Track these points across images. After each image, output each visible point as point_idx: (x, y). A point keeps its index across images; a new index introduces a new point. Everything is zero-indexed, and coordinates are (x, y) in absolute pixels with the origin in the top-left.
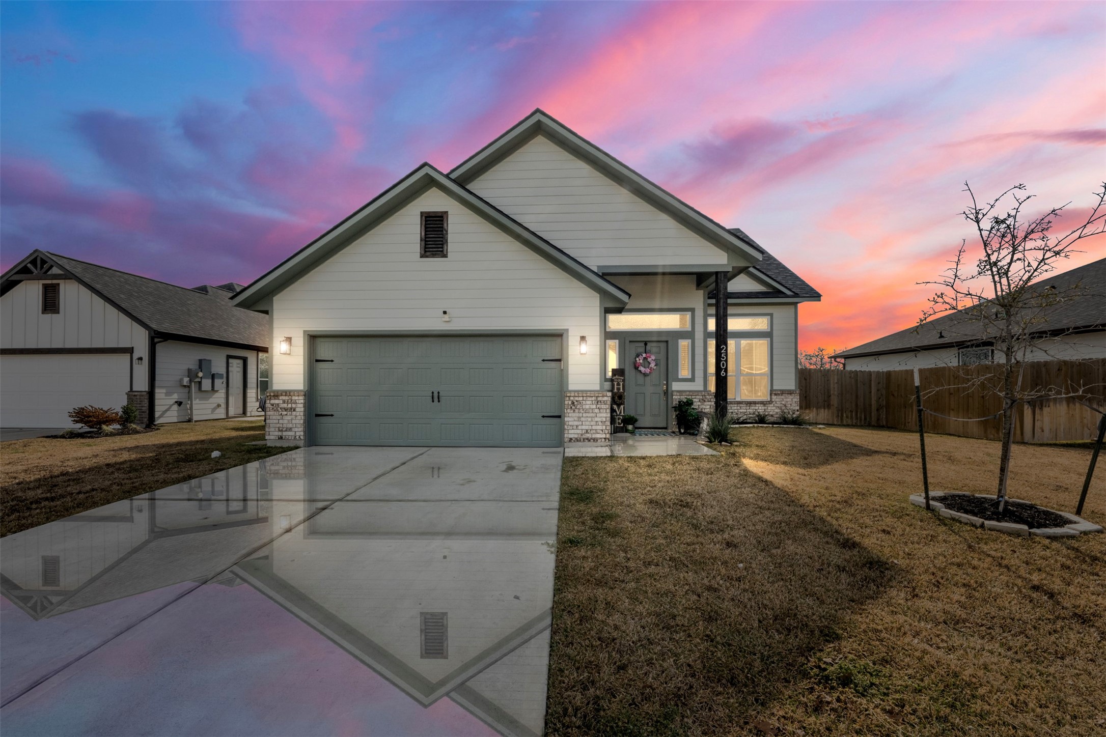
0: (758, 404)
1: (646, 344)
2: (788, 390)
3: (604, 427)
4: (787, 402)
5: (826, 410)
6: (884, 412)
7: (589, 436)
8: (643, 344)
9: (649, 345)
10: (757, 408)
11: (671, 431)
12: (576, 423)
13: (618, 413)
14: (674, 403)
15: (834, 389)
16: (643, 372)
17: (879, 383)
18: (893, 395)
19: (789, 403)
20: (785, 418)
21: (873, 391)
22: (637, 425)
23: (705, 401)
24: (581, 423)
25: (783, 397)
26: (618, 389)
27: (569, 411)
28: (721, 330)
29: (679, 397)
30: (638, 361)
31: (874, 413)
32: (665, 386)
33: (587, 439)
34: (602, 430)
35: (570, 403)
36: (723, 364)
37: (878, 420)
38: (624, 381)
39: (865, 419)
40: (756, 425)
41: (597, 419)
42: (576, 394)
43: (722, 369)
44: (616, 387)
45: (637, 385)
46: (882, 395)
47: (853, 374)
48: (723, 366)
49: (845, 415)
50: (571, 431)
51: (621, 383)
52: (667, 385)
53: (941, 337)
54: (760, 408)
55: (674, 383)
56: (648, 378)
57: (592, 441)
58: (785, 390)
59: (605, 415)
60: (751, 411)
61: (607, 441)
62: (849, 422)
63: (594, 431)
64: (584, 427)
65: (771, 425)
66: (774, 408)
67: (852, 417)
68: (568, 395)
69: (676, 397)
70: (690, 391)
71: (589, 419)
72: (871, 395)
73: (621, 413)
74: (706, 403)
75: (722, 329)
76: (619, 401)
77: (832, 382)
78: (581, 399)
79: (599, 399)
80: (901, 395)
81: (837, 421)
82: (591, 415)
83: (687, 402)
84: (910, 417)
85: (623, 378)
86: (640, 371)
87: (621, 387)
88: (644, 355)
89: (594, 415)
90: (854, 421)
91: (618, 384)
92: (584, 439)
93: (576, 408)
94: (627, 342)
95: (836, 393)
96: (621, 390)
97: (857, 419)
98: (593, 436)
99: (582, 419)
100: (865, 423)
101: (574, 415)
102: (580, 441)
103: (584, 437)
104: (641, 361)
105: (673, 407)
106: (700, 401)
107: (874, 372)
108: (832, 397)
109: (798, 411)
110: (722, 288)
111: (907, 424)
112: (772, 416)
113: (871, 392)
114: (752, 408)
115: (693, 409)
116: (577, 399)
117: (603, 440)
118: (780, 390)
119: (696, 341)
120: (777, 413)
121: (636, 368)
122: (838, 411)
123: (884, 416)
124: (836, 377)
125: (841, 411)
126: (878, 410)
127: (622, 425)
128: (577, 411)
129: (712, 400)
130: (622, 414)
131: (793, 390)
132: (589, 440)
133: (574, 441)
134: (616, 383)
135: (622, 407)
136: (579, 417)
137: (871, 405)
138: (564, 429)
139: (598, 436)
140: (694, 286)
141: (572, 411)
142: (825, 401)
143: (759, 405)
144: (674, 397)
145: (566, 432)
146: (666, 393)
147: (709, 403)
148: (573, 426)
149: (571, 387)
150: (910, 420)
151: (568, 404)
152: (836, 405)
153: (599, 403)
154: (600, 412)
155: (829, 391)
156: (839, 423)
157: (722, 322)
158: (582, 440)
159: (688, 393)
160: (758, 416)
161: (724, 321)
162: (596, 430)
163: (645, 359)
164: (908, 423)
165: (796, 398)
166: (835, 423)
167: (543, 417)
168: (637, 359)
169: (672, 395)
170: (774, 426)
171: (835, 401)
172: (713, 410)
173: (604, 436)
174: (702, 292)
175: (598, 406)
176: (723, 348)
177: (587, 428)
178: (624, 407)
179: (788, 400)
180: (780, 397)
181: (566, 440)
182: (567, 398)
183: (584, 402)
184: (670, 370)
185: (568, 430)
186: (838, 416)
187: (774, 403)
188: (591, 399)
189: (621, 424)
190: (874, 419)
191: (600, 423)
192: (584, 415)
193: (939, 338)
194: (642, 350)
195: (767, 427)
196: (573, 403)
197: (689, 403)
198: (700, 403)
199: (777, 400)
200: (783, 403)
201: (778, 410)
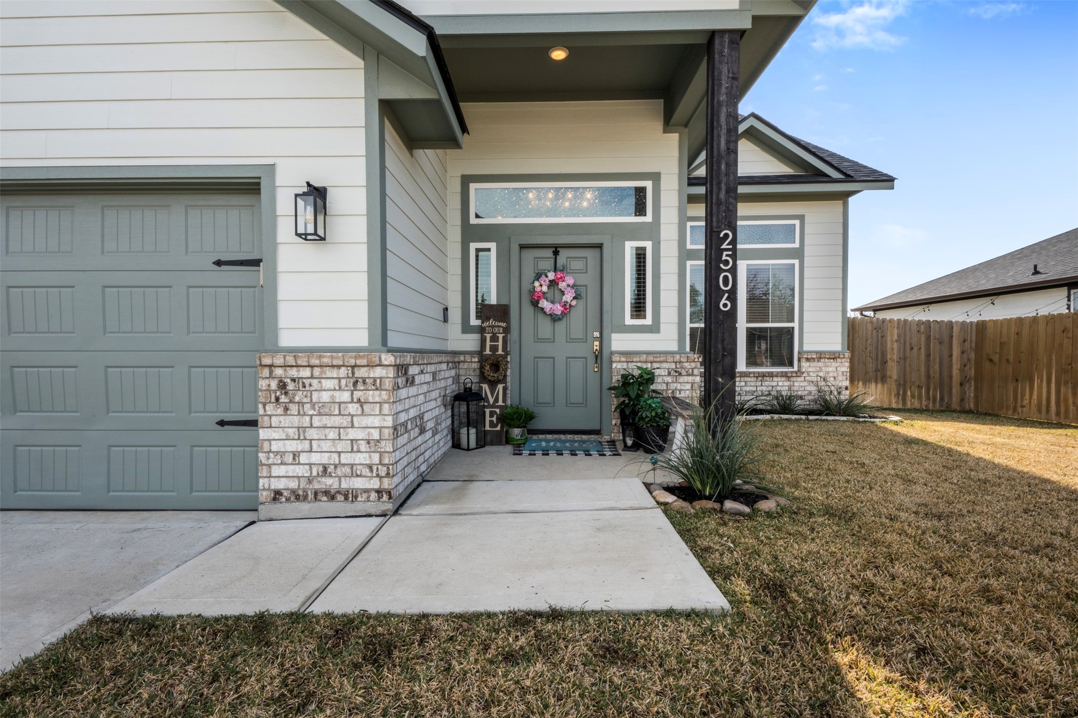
0: (777, 376)
1: (556, 253)
2: (830, 352)
3: (376, 458)
4: (828, 373)
5: (879, 385)
6: (973, 388)
7: (330, 483)
8: (549, 253)
9: (564, 254)
10: (774, 384)
11: (607, 438)
12: (292, 446)
13: (491, 401)
14: (615, 379)
15: (893, 351)
16: (547, 311)
17: (964, 341)
18: (991, 360)
19: (831, 375)
20: (826, 401)
21: (956, 352)
22: (533, 425)
23: (680, 374)
24: (306, 445)
25: (820, 364)
26: (494, 349)
27: (270, 409)
28: (719, 189)
29: (625, 365)
30: (538, 289)
31: (956, 390)
32: (597, 343)
33: (326, 493)
34: (370, 467)
35: (274, 384)
36: (726, 279)
37: (962, 400)
38: (507, 330)
39: (942, 399)
40: (776, 416)
41: (353, 434)
42: (290, 360)
43: (724, 292)
44: (488, 343)
45: (538, 340)
46: (969, 359)
47: (922, 327)
48: (726, 284)
49: (909, 393)
50: (277, 471)
51: (501, 336)
52: (601, 339)
53: (1036, 272)
54: (780, 384)
55: (615, 337)
56: (560, 326)
57: (340, 497)
58: (825, 352)
59: (376, 421)
60: (764, 388)
61: (385, 497)
62: (917, 405)
63: (347, 470)
64: (315, 458)
65: (803, 417)
66: (806, 384)
67: (920, 397)
68: (267, 361)
69: (619, 366)
70: (648, 353)
71: (332, 434)
72: (951, 361)
73: (497, 400)
74: (682, 379)
75: (723, 186)
76: (492, 375)
77: (889, 339)
78: (306, 373)
79: (361, 373)
80: (1008, 361)
81: (897, 403)
82: (337, 421)
83: (641, 376)
84: (1027, 397)
85: (504, 325)
86: (542, 309)
87: (500, 343)
88: (551, 276)
89: (345, 421)
90: (924, 403)
91: (494, 338)
92: (316, 494)
93: (291, 402)
94: (515, 248)
95: (895, 357)
96: (500, 352)
97: (928, 399)
98: (344, 485)
99: (312, 434)
100: (941, 406)
101: (286, 421)
102: (305, 497)
103: (316, 486)
104: (545, 289)
105: (611, 389)
106: (669, 374)
107: (957, 322)
108: (890, 363)
109: (847, 388)
110: (724, 78)
111: (1020, 410)
112: (801, 398)
113: (951, 356)
114: (767, 383)
115: (654, 391)
116: (293, 373)
117: (374, 496)
118: (817, 352)
119: (663, 246)
120: (810, 393)
121: (535, 303)
122: (899, 385)
123: (972, 395)
124: (896, 331)
125: (902, 385)
126: (961, 384)
127: (498, 428)
128: (294, 408)
129: (696, 372)
130: (500, 403)
131: (839, 353)
132: (331, 496)
133: (288, 500)
134: (488, 336)
135: (500, 387)
136: (300, 429)
137: (951, 377)
138: (257, 464)
139: (358, 483)
140: (659, 125)
141: (280, 411)
142: (877, 370)
143: (779, 379)
144: (614, 365)
145: (264, 472)
146: (598, 357)
147: (690, 379)
148: (282, 454)
149: (286, 340)
150: (1026, 402)
151: (269, 390)
152: (895, 377)
153: (360, 386)
154: (363, 413)
155: (884, 354)
156: (900, 406)
157: (723, 167)
158: (311, 496)
159: (644, 357)
160: (777, 398)
161: (728, 165)
162: (352, 466)
163: (553, 284)
164: (1023, 407)
165: (844, 367)
166: (894, 406)
167: (222, 423)
168: (537, 284)
169: (611, 362)
170: (811, 417)
171: (893, 370)
172: (697, 394)
173: (375, 484)
174: (675, 136)
175: (357, 394)
176: (726, 236)
177: (324, 459)
178: (505, 389)
179: (830, 369)
180: (816, 364)
181: (264, 495)
182: (266, 372)
183: (315, 382)
184: (606, 307)
185: (269, 466)
186: (898, 394)
187: (805, 375)
188: (334, 373)
189: (496, 426)
190: (955, 399)
191: (363, 446)
192: (317, 421)
193: (1033, 274)
194: (549, 264)
195: (796, 420)
196: (282, 386)
197: (647, 378)
198: (669, 379)
199: (810, 369)
200: (821, 374)
201: (813, 389)
